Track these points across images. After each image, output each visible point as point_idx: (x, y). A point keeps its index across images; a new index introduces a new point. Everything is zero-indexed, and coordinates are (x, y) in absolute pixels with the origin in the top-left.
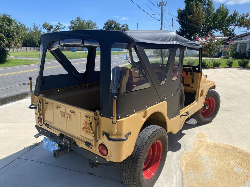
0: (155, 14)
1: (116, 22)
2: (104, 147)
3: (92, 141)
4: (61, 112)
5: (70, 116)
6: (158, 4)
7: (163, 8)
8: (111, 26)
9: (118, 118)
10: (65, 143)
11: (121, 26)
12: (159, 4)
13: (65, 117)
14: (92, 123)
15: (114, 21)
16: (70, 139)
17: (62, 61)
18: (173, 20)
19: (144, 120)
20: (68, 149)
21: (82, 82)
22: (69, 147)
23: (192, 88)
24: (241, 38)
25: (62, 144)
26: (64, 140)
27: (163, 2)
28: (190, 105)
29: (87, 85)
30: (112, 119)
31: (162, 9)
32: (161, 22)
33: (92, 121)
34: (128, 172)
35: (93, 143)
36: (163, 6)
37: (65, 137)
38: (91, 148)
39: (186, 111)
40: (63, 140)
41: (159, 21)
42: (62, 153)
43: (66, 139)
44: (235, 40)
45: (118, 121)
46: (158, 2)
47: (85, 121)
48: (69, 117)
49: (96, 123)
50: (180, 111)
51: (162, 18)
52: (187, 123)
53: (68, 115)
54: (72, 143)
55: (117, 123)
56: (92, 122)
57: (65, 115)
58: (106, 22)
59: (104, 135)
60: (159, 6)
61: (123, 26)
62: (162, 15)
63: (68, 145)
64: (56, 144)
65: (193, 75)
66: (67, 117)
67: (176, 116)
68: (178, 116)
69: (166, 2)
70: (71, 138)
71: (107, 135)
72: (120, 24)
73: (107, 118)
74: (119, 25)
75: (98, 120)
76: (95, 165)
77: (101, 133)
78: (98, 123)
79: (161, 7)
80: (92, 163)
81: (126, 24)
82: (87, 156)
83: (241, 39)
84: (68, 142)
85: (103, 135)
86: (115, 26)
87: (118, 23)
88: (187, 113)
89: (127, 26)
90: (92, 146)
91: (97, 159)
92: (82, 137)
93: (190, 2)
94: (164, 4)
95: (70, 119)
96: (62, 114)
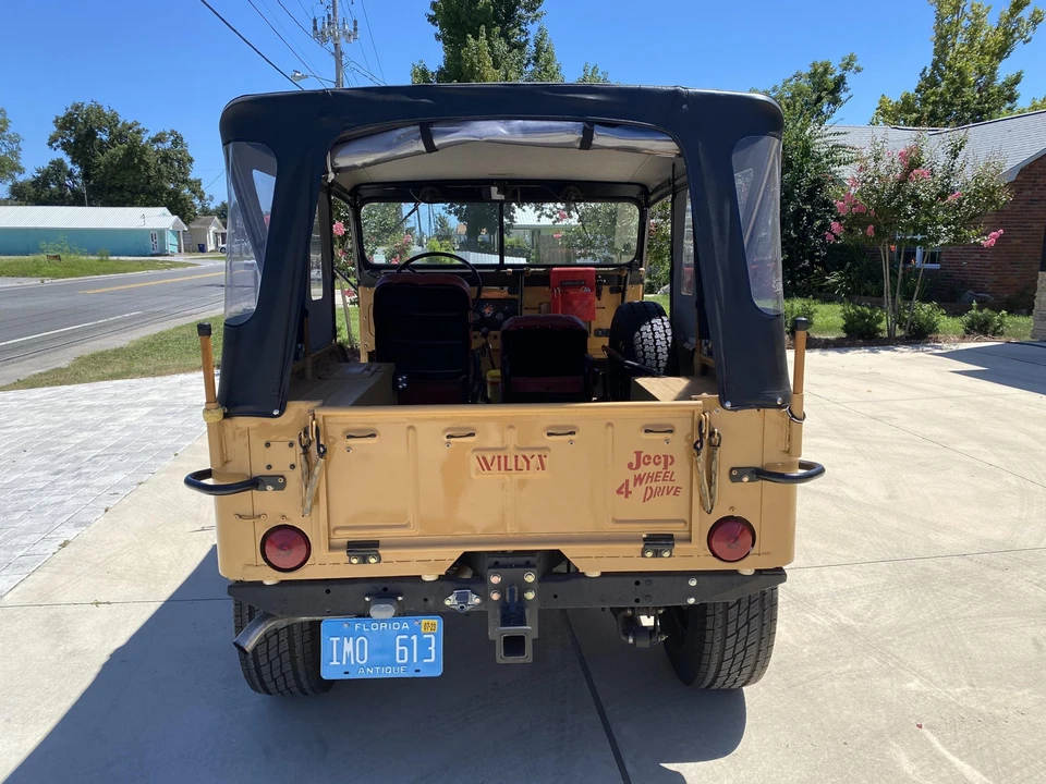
1: (121, 120)
2: (739, 529)
3: (681, 520)
5: (543, 453)
6: (315, 28)
7: (342, 49)
8: (91, 134)
10: (500, 592)
11: (145, 138)
12: (319, 27)
13: (511, 466)
15: (106, 110)
20: (527, 612)
22: (530, 600)
27: (341, 22)
30: (781, 406)
31: (338, 55)
35: (695, 526)
36: (343, 39)
40: (494, 579)
46: (315, 21)
47: (638, 454)
48: (534, 460)
53: (529, 456)
57: (511, 458)
58: (62, 115)
59: (745, 480)
60: (321, 37)
61: (158, 139)
62: (339, 83)
64: (426, 621)
66: (523, 465)
72: (141, 127)
73: (754, 411)
74: (139, 132)
77: (726, 473)
78: (716, 440)
79: (330, 45)
81: (173, 133)
82: (637, 600)
84: (530, 579)
85: (736, 479)
86: (116, 137)
87: (129, 122)
89: (178, 140)
91: (692, 592)
92: (618, 526)
93: (466, 37)
94: (345, 33)
95: (543, 469)
96: (489, 460)
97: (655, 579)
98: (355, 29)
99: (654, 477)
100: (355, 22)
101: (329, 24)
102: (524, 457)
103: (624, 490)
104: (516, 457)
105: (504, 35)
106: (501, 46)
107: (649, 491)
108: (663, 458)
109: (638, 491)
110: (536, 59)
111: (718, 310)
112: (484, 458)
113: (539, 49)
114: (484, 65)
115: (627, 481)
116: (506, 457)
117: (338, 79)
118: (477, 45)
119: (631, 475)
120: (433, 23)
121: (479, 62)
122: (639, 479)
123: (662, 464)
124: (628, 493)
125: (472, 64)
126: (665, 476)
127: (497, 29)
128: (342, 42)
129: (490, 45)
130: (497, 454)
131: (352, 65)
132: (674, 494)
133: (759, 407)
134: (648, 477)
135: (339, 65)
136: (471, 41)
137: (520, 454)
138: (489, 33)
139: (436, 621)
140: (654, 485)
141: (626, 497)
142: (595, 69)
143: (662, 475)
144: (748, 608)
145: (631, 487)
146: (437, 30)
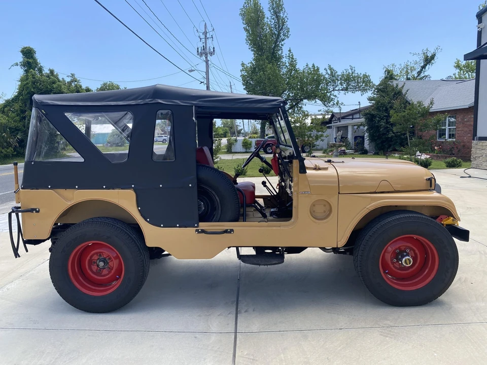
0: (194, 71)
6: (198, 51)
7: (209, 58)
12: (200, 51)
18: (231, 86)
19: (70, 203)
24: (351, 117)
27: (208, 48)
31: (207, 62)
32: (207, 86)
36: (209, 55)
41: (202, 82)
44: (342, 120)
46: (198, 49)
51: (208, 79)
60: (201, 55)
62: (207, 73)
68: (189, 228)
69: (214, 48)
79: (204, 58)
83: (353, 119)
94: (210, 52)
98: (214, 51)
101: (203, 49)
131: (213, 65)
135: (207, 65)
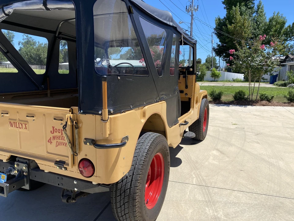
2: (88, 164)
3: (68, 157)
4: (10, 121)
5: (26, 123)
9: (110, 113)
10: (18, 171)
12: (188, 8)
13: (18, 126)
14: (66, 127)
16: (28, 162)
17: (8, 52)
19: (143, 121)
20: (25, 179)
21: (41, 87)
22: (25, 176)
23: (186, 94)
25: (12, 173)
26: (18, 165)
27: (194, 6)
28: (187, 114)
29: (49, 92)
30: (101, 114)
31: (192, 16)
33: (66, 122)
34: (124, 204)
35: (69, 161)
37: (18, 161)
38: (66, 169)
39: (183, 120)
40: (16, 166)
41: (187, 31)
42: (14, 187)
43: (20, 164)
45: (110, 117)
47: (53, 127)
48: (24, 125)
49: (73, 125)
50: (178, 119)
51: (192, 28)
52: (185, 135)
53: (22, 123)
54: (32, 168)
55: (109, 120)
56: (66, 125)
57: (18, 124)
59: (88, 144)
63: (23, 172)
64: (2, 175)
65: (187, 77)
66: (21, 126)
67: (175, 125)
68: (177, 124)
70: (29, 160)
71: (94, 143)
73: (91, 115)
75: (76, 121)
76: (72, 197)
77: (83, 140)
78: (76, 125)
79: (190, 13)
80: (67, 195)
82: (59, 184)
84: (24, 168)
85: (85, 143)
88: (185, 122)
90: (68, 165)
91: (76, 186)
92: (48, 154)
93: (232, 7)
94: (194, 9)
95: (26, 129)
96: (12, 123)
97: (64, 178)
98: (198, 8)
99: (58, 138)
100: (198, 6)
101: (190, 7)
102: (21, 123)
103: (50, 141)
104: (19, 123)
105: (246, 5)
106: (244, 8)
107: (57, 143)
108: (61, 130)
109: (54, 142)
110: (257, 12)
111: (81, 72)
112: (11, 122)
113: (258, 9)
114: (237, 15)
115: (51, 138)
116: (16, 123)
117: (191, 22)
118: (236, 9)
119: (52, 135)
120: (224, 4)
121: (236, 14)
122: (54, 138)
123: (61, 133)
124: (51, 143)
125: (233, 15)
126: (62, 138)
127: (243, 3)
128: (194, 12)
129: (240, 8)
130: (14, 121)
131: (196, 18)
132: (65, 146)
133: (93, 114)
134: (57, 137)
135: (192, 19)
136: (234, 8)
137: (20, 122)
138: (240, 5)
139: (5, 176)
140: (59, 141)
141: (51, 144)
142: (278, 13)
143: (61, 137)
144: (124, 198)
145: (52, 141)
146: (224, 6)
